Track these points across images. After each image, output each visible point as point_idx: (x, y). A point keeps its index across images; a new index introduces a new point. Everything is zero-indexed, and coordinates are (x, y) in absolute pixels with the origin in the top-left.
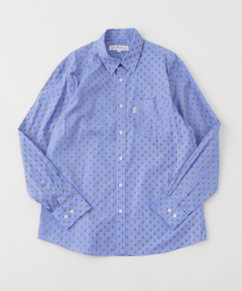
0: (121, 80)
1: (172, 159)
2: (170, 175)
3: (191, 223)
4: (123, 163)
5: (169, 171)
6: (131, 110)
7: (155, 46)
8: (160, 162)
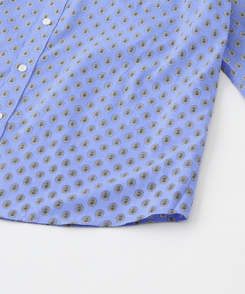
1: (163, 41)
2: (145, 72)
3: (161, 174)
4: (48, 31)
5: (147, 63)
8: (132, 41)
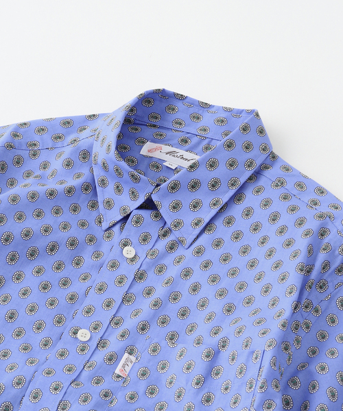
0: (129, 252)
6: (113, 359)
7: (302, 183)
